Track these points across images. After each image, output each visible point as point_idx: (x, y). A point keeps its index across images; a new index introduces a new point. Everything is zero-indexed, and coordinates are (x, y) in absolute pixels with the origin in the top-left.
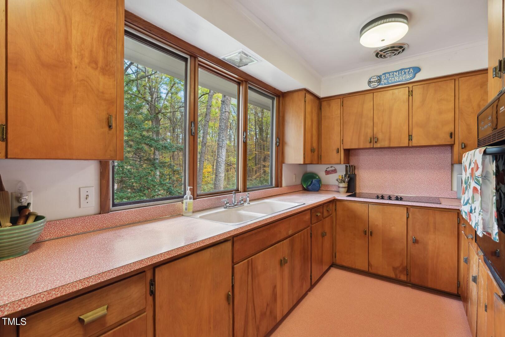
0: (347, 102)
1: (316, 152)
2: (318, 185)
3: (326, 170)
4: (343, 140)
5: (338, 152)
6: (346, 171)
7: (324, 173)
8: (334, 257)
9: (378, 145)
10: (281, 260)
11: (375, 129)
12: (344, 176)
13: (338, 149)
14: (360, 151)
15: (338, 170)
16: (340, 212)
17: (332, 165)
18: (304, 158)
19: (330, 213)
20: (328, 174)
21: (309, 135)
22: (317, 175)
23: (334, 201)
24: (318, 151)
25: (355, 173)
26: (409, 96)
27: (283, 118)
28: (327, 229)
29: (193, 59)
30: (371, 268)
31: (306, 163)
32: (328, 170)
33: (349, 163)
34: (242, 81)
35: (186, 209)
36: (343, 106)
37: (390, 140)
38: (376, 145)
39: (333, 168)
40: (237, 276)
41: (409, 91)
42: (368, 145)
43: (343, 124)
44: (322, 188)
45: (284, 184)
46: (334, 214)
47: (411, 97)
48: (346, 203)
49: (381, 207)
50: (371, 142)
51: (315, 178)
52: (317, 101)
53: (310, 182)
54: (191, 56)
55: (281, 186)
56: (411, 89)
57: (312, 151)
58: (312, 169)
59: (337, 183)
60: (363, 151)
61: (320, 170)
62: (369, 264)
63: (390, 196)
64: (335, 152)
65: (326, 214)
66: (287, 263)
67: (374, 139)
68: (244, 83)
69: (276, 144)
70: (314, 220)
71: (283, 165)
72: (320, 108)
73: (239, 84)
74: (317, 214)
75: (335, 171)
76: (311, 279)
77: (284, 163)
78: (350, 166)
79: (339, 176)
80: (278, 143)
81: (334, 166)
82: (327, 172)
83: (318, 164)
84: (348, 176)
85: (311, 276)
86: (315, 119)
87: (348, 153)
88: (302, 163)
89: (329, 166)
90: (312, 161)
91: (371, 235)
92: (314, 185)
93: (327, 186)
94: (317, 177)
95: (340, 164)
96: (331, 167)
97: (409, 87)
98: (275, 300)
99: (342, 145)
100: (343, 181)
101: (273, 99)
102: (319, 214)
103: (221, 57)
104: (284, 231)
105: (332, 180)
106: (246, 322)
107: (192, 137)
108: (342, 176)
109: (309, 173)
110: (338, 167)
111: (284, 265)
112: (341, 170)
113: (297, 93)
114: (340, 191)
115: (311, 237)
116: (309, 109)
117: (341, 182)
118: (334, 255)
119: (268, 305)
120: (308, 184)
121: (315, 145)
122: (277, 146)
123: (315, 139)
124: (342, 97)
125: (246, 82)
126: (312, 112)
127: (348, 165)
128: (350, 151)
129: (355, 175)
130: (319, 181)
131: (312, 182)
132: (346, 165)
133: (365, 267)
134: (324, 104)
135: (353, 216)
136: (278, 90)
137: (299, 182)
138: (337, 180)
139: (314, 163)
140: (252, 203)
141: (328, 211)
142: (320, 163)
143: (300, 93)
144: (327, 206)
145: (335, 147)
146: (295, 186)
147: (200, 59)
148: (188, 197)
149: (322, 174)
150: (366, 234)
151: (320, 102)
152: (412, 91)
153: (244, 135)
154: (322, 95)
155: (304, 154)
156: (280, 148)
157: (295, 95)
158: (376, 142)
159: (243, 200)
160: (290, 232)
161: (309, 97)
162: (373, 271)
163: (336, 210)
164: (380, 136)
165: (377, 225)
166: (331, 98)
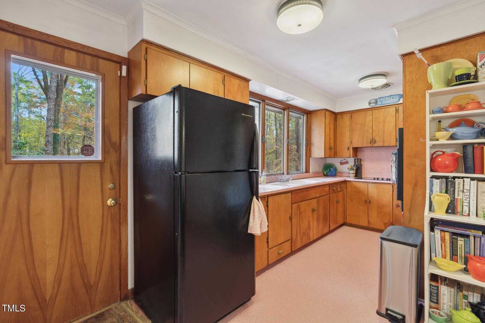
0: (355, 116)
1: (333, 150)
2: (335, 172)
3: (341, 162)
4: (352, 141)
5: (348, 150)
6: (355, 162)
7: (339, 164)
8: (345, 218)
9: (376, 145)
10: (313, 209)
11: (374, 134)
12: (353, 166)
13: (348, 148)
14: (365, 149)
15: (349, 162)
16: (349, 189)
17: (344, 159)
18: (325, 154)
19: (343, 189)
20: (342, 165)
21: (328, 139)
22: (334, 165)
23: (345, 182)
24: (335, 149)
25: (361, 164)
26: (396, 113)
27: (310, 127)
28: (340, 199)
29: (263, 102)
30: (370, 225)
31: (326, 157)
32: (342, 161)
33: (357, 157)
34: (286, 108)
35: (263, 181)
36: (352, 118)
37: (384, 141)
38: (374, 145)
39: (345, 161)
40: (293, 210)
41: (396, 110)
42: (369, 145)
43: (352, 130)
44: (338, 175)
45: (311, 171)
46: (345, 190)
47: (397, 114)
48: (353, 183)
49: (376, 185)
50: (371, 143)
51: (332, 167)
52: (334, 116)
53: (329, 171)
54: (262, 101)
55: (309, 172)
56: (397, 109)
57: (330, 149)
58: (330, 161)
59: (348, 171)
60: (366, 148)
61: (336, 162)
62: (369, 222)
63: (382, 178)
64: (346, 149)
65: (339, 189)
66: (315, 211)
67: (373, 141)
68: (287, 109)
69: (306, 145)
70: (331, 192)
71: (311, 158)
72: (336, 120)
73: (284, 110)
74: (333, 188)
75: (347, 163)
76: (329, 227)
77: (311, 157)
78: (357, 159)
79: (350, 166)
80: (307, 144)
81: (346, 159)
82: (342, 163)
83: (334, 157)
84: (355, 166)
85: (329, 225)
86: (332, 127)
87: (356, 150)
88: (323, 157)
89: (343, 159)
90: (330, 156)
91: (370, 203)
92: (332, 172)
93: (341, 173)
94: (334, 167)
95: (350, 157)
96: (344, 160)
97: (396, 107)
98: (310, 229)
99: (351, 145)
100: (352, 169)
101: (304, 115)
102: (334, 189)
103: (277, 99)
104: (314, 194)
105: (345, 168)
106: (297, 234)
107: (263, 144)
108: (352, 165)
109: (328, 164)
110: (348, 160)
111: (314, 212)
112: (351, 162)
113: (320, 111)
114: (350, 176)
115: (329, 201)
116: (328, 121)
117: (351, 170)
118: (345, 217)
119: (306, 230)
120: (328, 172)
121: (332, 145)
122: (306, 146)
123: (332, 140)
124: (351, 113)
125: (288, 108)
126: (330, 123)
127: (356, 158)
128: (358, 148)
129: (361, 165)
130: (336, 169)
131: (330, 170)
132: (354, 159)
133: (365, 224)
134: (339, 116)
135: (358, 192)
136: (307, 110)
137: (321, 170)
138: (348, 168)
139: (332, 157)
140: (293, 181)
141: (341, 187)
142: (336, 157)
143: (322, 111)
144: (340, 184)
145: (346, 147)
146: (318, 173)
147: (266, 101)
148: (264, 175)
149: (338, 165)
150: (366, 203)
151: (335, 115)
152: (398, 110)
153: (287, 141)
154: (337, 111)
155: (325, 151)
156: (308, 147)
157: (319, 112)
158: (374, 143)
159: (288, 179)
160: (317, 195)
161: (327, 113)
162: (371, 226)
163: (346, 187)
164: (377, 139)
165: (374, 197)
166: (344, 113)
